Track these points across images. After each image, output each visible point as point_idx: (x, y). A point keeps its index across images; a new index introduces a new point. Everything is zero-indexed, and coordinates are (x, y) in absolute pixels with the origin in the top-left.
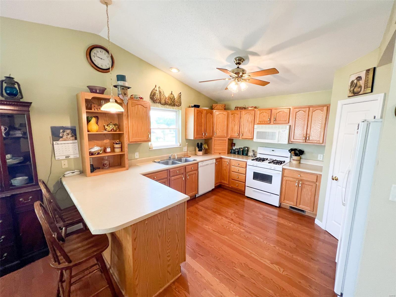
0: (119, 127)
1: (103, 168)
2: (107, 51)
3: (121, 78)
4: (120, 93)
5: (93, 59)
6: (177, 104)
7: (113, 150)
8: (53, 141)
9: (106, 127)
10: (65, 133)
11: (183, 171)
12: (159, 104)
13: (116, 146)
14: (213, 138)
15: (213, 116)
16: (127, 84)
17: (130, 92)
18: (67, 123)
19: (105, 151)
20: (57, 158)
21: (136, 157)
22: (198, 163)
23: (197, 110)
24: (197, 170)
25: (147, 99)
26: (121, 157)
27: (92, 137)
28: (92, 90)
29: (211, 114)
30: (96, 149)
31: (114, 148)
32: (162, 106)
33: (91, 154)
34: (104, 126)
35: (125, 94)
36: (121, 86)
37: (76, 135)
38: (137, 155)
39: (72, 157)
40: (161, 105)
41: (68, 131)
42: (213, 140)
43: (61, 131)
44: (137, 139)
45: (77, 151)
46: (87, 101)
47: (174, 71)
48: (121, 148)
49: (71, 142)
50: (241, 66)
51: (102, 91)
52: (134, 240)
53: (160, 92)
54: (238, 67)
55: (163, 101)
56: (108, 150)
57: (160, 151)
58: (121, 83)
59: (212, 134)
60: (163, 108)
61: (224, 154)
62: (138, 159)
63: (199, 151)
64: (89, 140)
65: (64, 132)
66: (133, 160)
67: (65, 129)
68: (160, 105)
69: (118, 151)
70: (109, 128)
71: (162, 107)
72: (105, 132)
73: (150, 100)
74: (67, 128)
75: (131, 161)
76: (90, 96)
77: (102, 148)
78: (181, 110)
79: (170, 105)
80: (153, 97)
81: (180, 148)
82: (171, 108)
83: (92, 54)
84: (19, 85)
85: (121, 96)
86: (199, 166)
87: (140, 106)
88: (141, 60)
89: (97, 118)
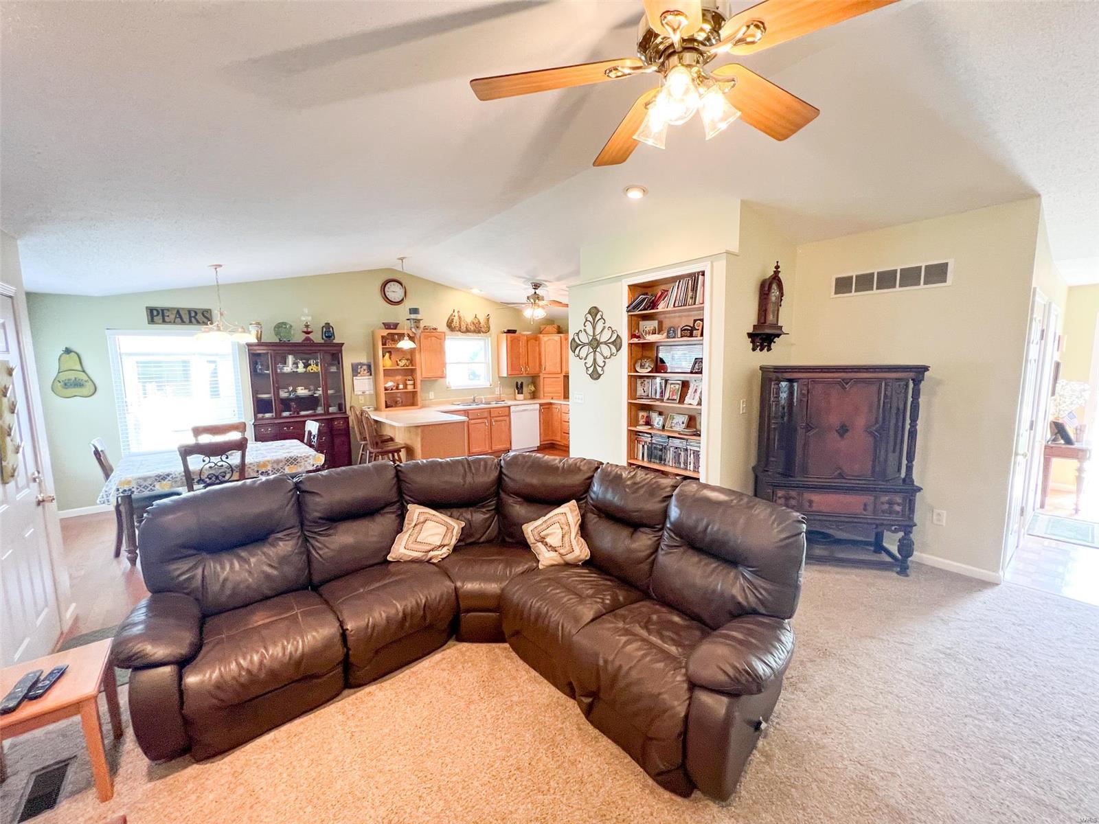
0: (412, 361)
1: (395, 407)
2: (401, 284)
3: (414, 311)
4: (412, 326)
5: (387, 294)
6: (483, 329)
7: (405, 386)
8: (353, 376)
9: (399, 362)
10: (362, 369)
11: (486, 415)
12: (459, 332)
13: (409, 382)
14: (541, 375)
15: (539, 344)
16: (418, 316)
17: (422, 325)
18: (364, 360)
19: (397, 388)
20: (355, 393)
21: (431, 398)
22: (509, 407)
23: (511, 337)
24: (509, 415)
25: (442, 327)
26: (414, 394)
27: (388, 373)
28: (387, 326)
29: (536, 341)
30: (390, 384)
31: (407, 385)
33: (386, 389)
34: (397, 361)
35: (418, 327)
36: (414, 319)
37: (371, 371)
38: (431, 395)
39: (367, 393)
40: (462, 333)
41: (365, 367)
42: (541, 378)
43: (359, 367)
44: (430, 375)
45: (372, 387)
46: (383, 337)
47: (475, 291)
48: (414, 384)
49: (367, 377)
50: (537, 291)
51: (396, 326)
52: (422, 439)
53: (460, 318)
54: (535, 293)
55: (464, 328)
56: (401, 386)
57: (459, 391)
58: (413, 316)
59: (537, 369)
60: (465, 337)
61: (559, 399)
62: (432, 400)
63: (518, 393)
64: (385, 375)
65: (361, 367)
66: (427, 399)
67: (362, 364)
68: (460, 334)
69: (410, 388)
70: (402, 363)
71: (464, 335)
72: (398, 367)
73: (447, 328)
74: (364, 365)
75: (425, 399)
76: (385, 332)
77: (395, 384)
78: (490, 336)
79: (474, 332)
80: (450, 325)
81: (490, 390)
82: (475, 336)
83: (386, 289)
84: (333, 329)
85: (413, 330)
86: (511, 411)
87: (433, 338)
88: (435, 283)
89: (390, 352)
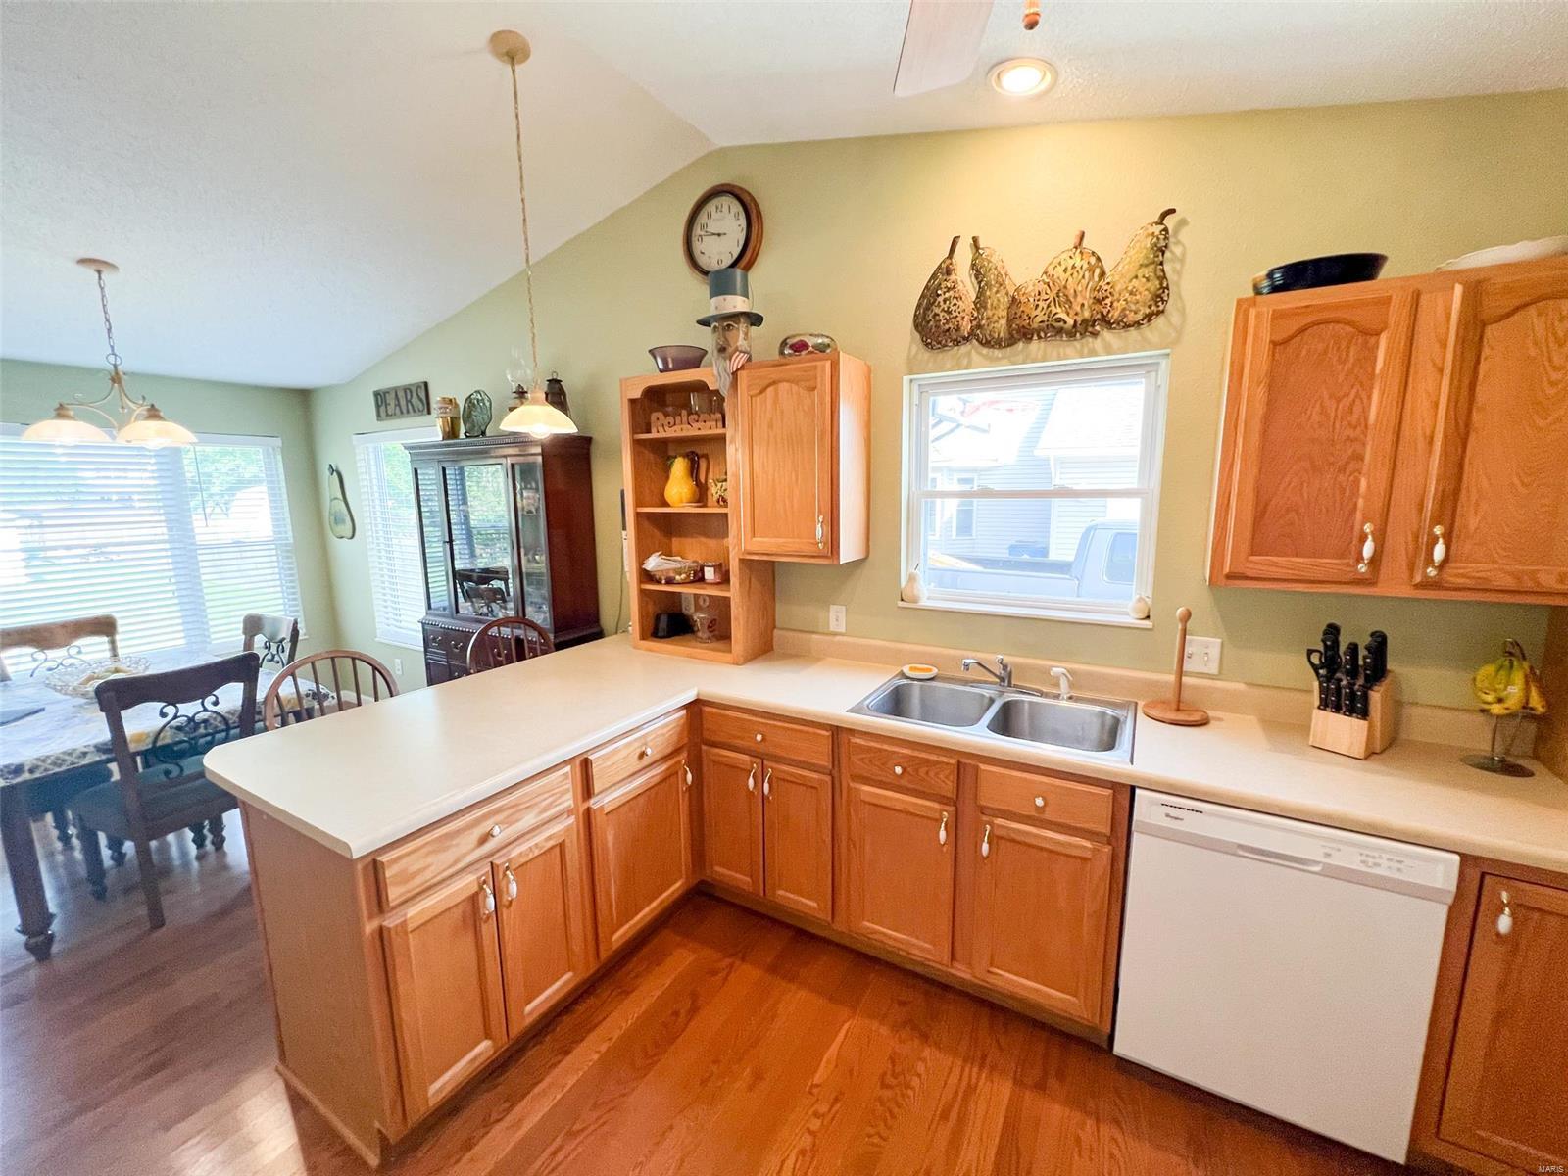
6: (1113, 311)
8: (623, 529)
9: (713, 489)
12: (974, 348)
32: (997, 353)
33: (648, 579)
40: (985, 351)
46: (634, 404)
55: (995, 325)
60: (1004, 367)
62: (838, 638)
66: (814, 636)
68: (980, 354)
71: (998, 359)
73: (913, 339)
75: (807, 636)
80: (925, 319)
